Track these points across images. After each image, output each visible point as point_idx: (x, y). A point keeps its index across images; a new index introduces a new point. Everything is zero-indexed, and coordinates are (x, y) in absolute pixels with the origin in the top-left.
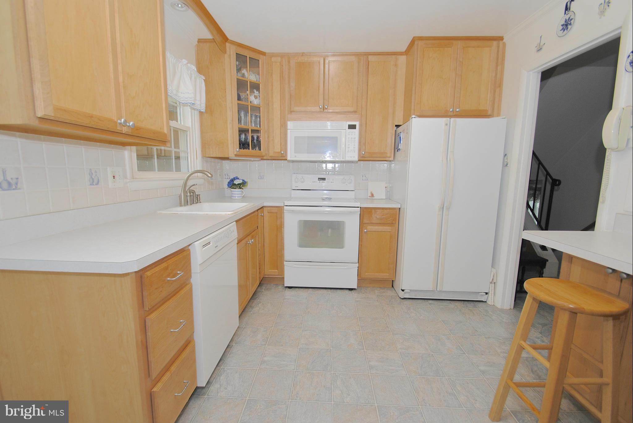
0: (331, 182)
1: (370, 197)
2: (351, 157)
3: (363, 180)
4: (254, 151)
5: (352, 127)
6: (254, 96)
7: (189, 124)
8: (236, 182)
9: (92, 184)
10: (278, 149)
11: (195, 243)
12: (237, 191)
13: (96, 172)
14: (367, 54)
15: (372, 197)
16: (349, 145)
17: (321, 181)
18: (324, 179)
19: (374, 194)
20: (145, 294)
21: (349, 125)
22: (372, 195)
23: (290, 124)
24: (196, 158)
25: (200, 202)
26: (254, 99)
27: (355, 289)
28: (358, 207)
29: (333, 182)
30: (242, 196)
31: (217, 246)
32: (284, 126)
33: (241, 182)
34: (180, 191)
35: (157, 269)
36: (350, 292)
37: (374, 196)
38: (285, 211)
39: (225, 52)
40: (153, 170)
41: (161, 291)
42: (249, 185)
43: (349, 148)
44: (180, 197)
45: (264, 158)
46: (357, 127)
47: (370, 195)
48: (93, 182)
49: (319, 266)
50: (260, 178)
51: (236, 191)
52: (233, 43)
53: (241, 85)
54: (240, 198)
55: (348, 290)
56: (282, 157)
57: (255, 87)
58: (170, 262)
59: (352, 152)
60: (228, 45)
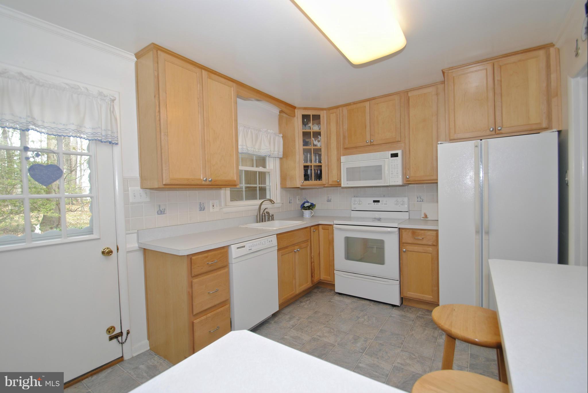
0: (385, 204)
1: (423, 218)
2: (395, 182)
3: (418, 201)
4: (316, 182)
5: (395, 155)
6: (318, 141)
7: (272, 167)
8: (306, 205)
9: (200, 210)
10: (335, 179)
11: (231, 245)
12: (308, 212)
13: (203, 204)
14: (407, 92)
15: (425, 218)
16: (392, 171)
17: (376, 203)
18: (378, 201)
19: (427, 215)
20: (193, 267)
21: (392, 154)
22: (426, 216)
23: (343, 159)
24: (276, 189)
25: (274, 220)
26: (317, 143)
27: (398, 306)
28: (397, 228)
29: (386, 204)
30: (312, 215)
31: (251, 249)
32: (339, 160)
33: (309, 204)
34: (256, 213)
35: (200, 256)
36: (391, 308)
37: (428, 217)
38: (334, 229)
39: (295, 116)
40: (242, 199)
41: (202, 269)
42: (317, 207)
43: (392, 174)
44: (257, 216)
45: (325, 186)
46: (399, 155)
47: (423, 216)
48: (201, 209)
49: (356, 277)
50: (328, 201)
51: (306, 212)
52: (300, 108)
53: (306, 135)
54: (310, 217)
55: (391, 306)
56: (338, 185)
57: (317, 134)
58: (210, 254)
59: (396, 177)
60: (296, 110)
